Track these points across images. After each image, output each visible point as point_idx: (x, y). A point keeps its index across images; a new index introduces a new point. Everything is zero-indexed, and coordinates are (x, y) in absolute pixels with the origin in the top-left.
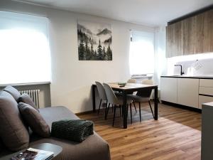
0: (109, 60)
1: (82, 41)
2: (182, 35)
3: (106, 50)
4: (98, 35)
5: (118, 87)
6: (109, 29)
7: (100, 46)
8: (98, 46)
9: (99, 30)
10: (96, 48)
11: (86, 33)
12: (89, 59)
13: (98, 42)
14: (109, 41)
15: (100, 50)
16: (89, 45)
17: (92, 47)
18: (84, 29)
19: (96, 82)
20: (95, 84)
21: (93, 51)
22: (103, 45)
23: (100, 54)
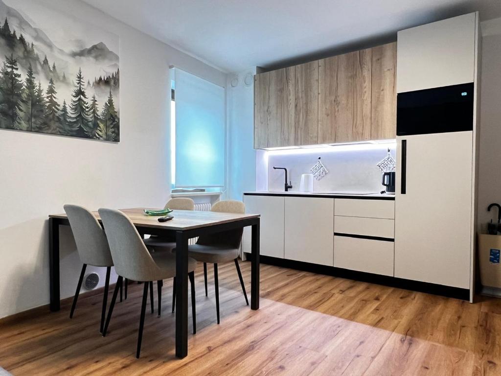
0: (108, 139)
1: (12, 63)
2: (292, 98)
3: (101, 109)
4: (74, 55)
5: (154, 221)
6: (110, 47)
7: (80, 93)
8: (73, 90)
9: (79, 42)
10: (64, 97)
11: (28, 39)
12: (39, 130)
13: (74, 80)
14: (109, 82)
15: (79, 106)
16: (42, 84)
17: (51, 91)
18: (23, 23)
19: (67, 208)
20: (61, 213)
21: (53, 103)
22: (90, 93)
23: (80, 118)
